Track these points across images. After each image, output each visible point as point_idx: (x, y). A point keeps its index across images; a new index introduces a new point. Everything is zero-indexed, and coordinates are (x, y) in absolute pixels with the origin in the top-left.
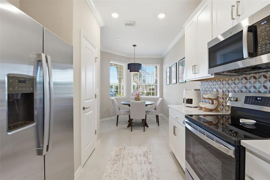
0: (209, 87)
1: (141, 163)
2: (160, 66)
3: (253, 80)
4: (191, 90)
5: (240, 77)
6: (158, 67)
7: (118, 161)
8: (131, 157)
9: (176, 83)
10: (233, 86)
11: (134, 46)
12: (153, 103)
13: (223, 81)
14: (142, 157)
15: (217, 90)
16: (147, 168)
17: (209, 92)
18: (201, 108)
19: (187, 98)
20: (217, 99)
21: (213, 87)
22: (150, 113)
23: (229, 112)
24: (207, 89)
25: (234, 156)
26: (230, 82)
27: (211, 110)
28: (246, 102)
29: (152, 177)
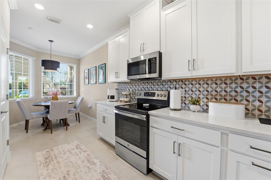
0: (124, 87)
1: (77, 154)
2: (76, 66)
3: (147, 84)
4: (113, 89)
5: (141, 82)
6: (75, 67)
7: (51, 162)
8: (64, 154)
9: (96, 83)
10: (138, 87)
11: (51, 41)
12: (74, 102)
13: (135, 84)
14: (76, 150)
15: (129, 89)
16: (84, 156)
17: (123, 91)
18: (121, 101)
19: (111, 95)
20: (130, 94)
21: (126, 87)
22: (71, 111)
23: (136, 102)
24: (122, 89)
25: (145, 120)
26: (136, 84)
27: (127, 102)
28: (144, 96)
29: (91, 159)
